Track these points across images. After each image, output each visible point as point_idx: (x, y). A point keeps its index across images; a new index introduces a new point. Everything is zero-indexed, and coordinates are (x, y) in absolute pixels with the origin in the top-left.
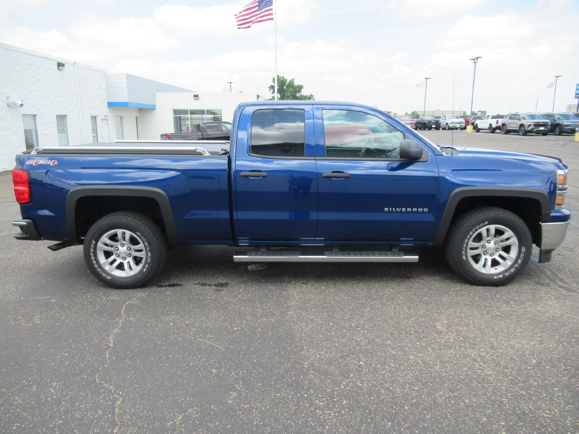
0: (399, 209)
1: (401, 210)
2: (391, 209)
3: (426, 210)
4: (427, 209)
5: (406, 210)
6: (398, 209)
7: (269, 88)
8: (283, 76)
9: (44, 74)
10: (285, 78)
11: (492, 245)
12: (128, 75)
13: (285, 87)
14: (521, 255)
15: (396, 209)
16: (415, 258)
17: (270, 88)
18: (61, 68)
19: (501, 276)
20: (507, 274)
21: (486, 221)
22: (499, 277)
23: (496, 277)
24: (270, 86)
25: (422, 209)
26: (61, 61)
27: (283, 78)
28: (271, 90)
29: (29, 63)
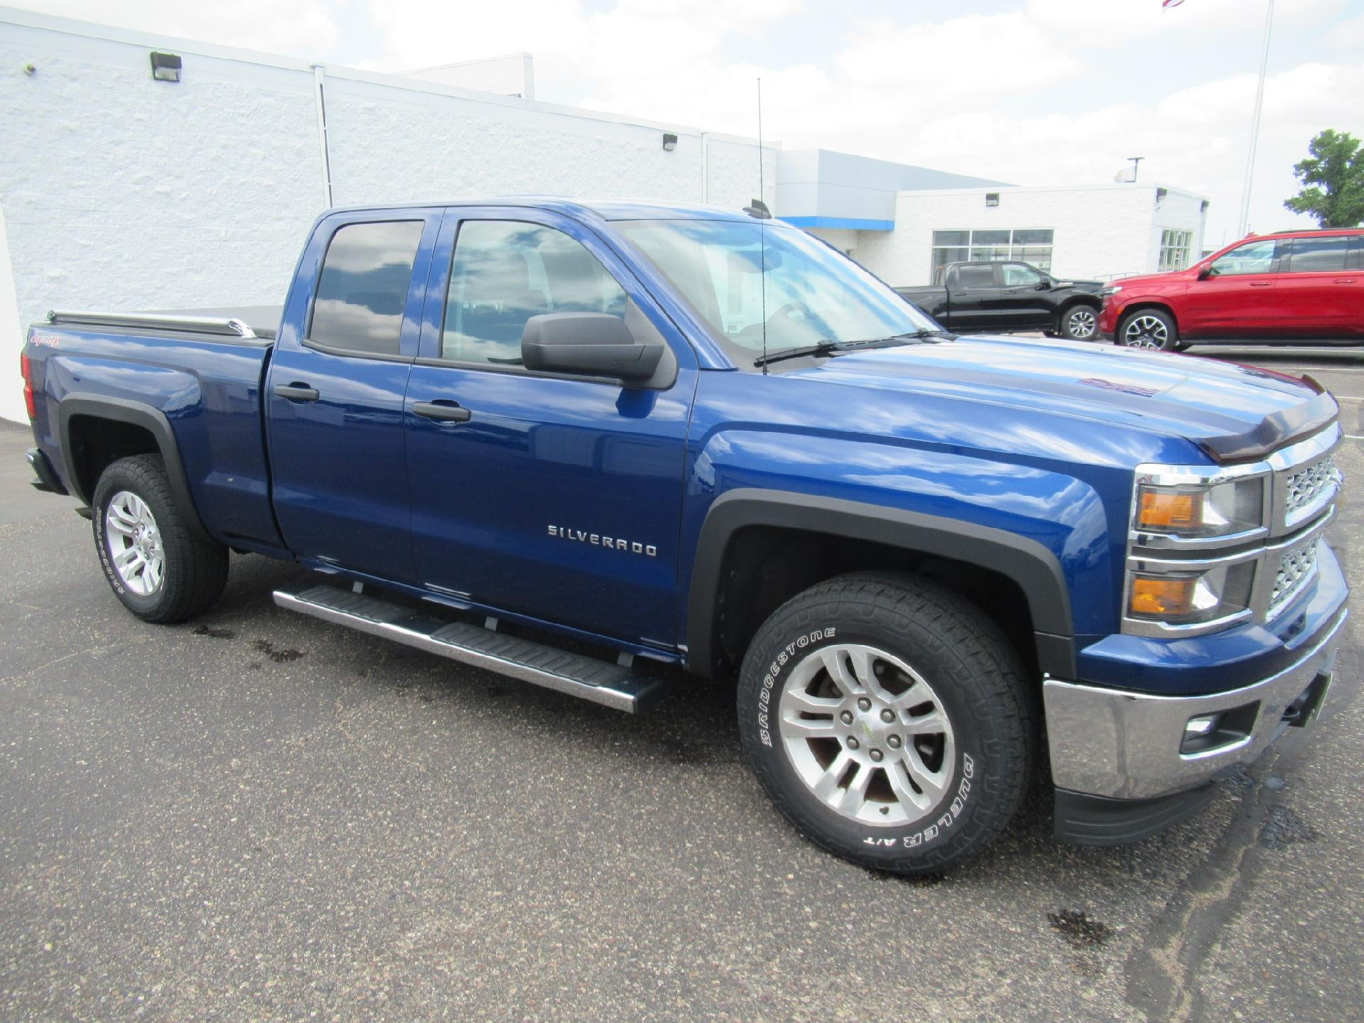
0: (582, 534)
1: (588, 537)
2: (562, 529)
3: (651, 550)
4: (654, 548)
5: (600, 540)
6: (579, 532)
7: (1294, 169)
8: (1346, 132)
9: (631, 160)
10: (1351, 138)
11: (872, 718)
12: (822, 152)
13: (1348, 165)
14: (962, 787)
15: (574, 534)
16: (624, 698)
17: (1297, 167)
18: (669, 145)
19: (889, 843)
20: (910, 842)
21: (831, 626)
22: (883, 843)
23: (870, 841)
24: (1299, 161)
25: (640, 545)
26: (671, 131)
27: (1346, 137)
28: (1301, 174)
29: (598, 140)
